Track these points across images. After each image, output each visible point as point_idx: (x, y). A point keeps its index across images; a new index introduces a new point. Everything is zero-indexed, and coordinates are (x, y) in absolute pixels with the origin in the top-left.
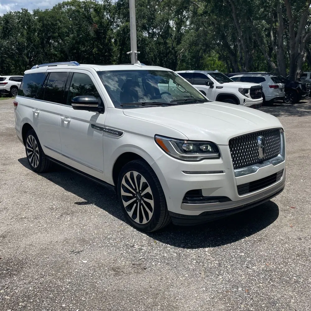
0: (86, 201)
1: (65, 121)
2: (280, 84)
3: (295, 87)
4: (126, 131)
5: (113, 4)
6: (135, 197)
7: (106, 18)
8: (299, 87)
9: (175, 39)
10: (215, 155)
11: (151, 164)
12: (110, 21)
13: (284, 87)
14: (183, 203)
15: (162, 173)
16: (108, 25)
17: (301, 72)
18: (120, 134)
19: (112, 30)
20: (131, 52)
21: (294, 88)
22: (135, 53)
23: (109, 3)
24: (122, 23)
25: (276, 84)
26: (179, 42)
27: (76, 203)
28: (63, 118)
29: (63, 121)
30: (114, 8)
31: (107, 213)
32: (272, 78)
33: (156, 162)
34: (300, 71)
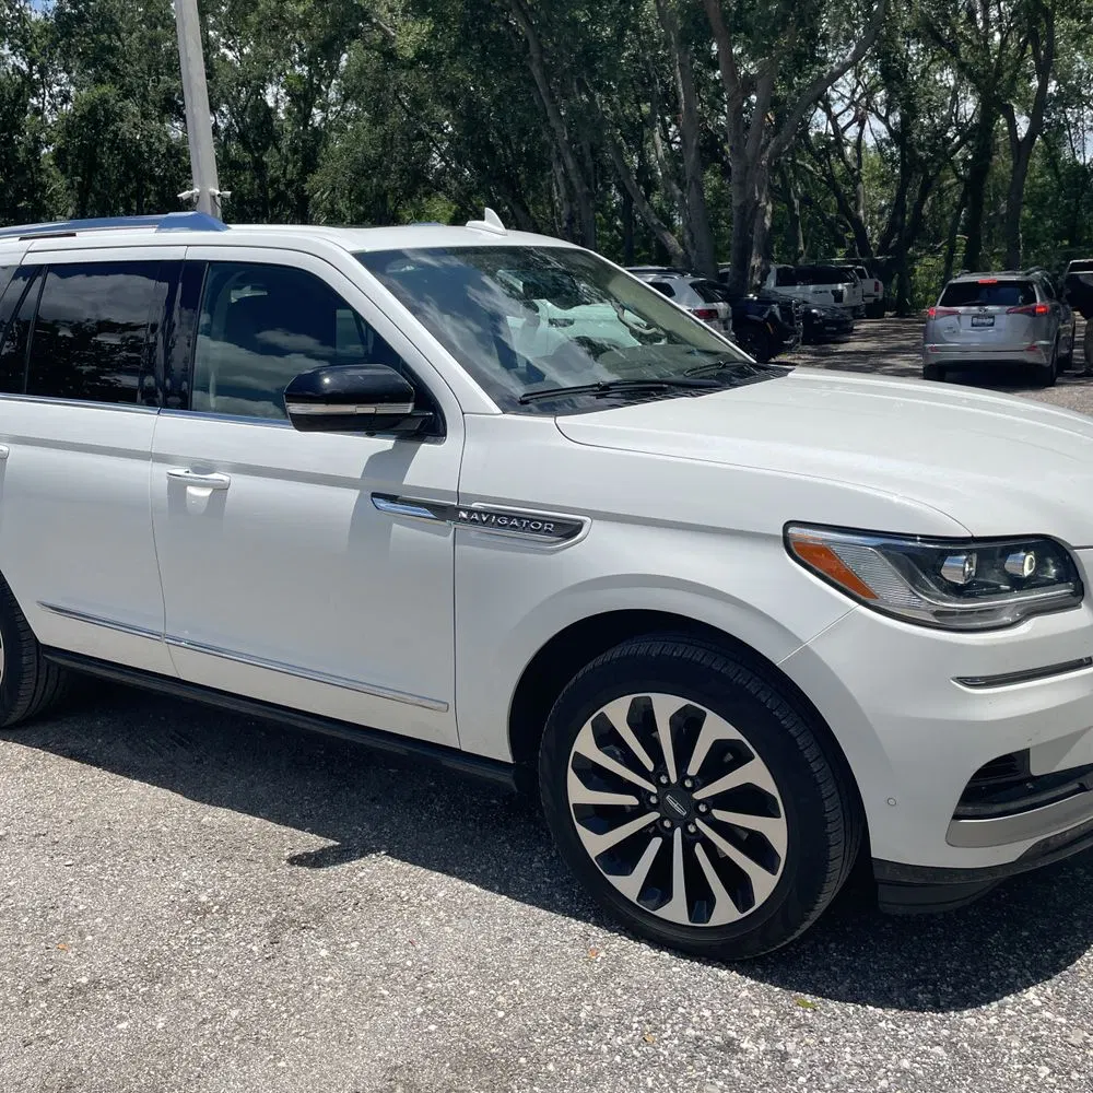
0: (332, 843)
1: (192, 484)
2: (721, 304)
3: (760, 314)
4: (598, 516)
5: (36, 16)
6: (655, 808)
7: (10, 69)
8: (772, 314)
9: (295, 151)
10: (1062, 591)
11: (779, 656)
12: (27, 78)
13: (730, 315)
14: (956, 817)
15: (849, 696)
16: (19, 93)
17: (761, 263)
18: (568, 530)
19: (38, 111)
20: (196, 190)
21: (756, 318)
22: (214, 197)
23: (18, 11)
24: (80, 88)
25: (710, 306)
26: (310, 164)
27: (295, 861)
28: (181, 472)
29: (177, 487)
30: (45, 30)
31: (477, 889)
32: (693, 285)
33: (814, 648)
34: (759, 260)
